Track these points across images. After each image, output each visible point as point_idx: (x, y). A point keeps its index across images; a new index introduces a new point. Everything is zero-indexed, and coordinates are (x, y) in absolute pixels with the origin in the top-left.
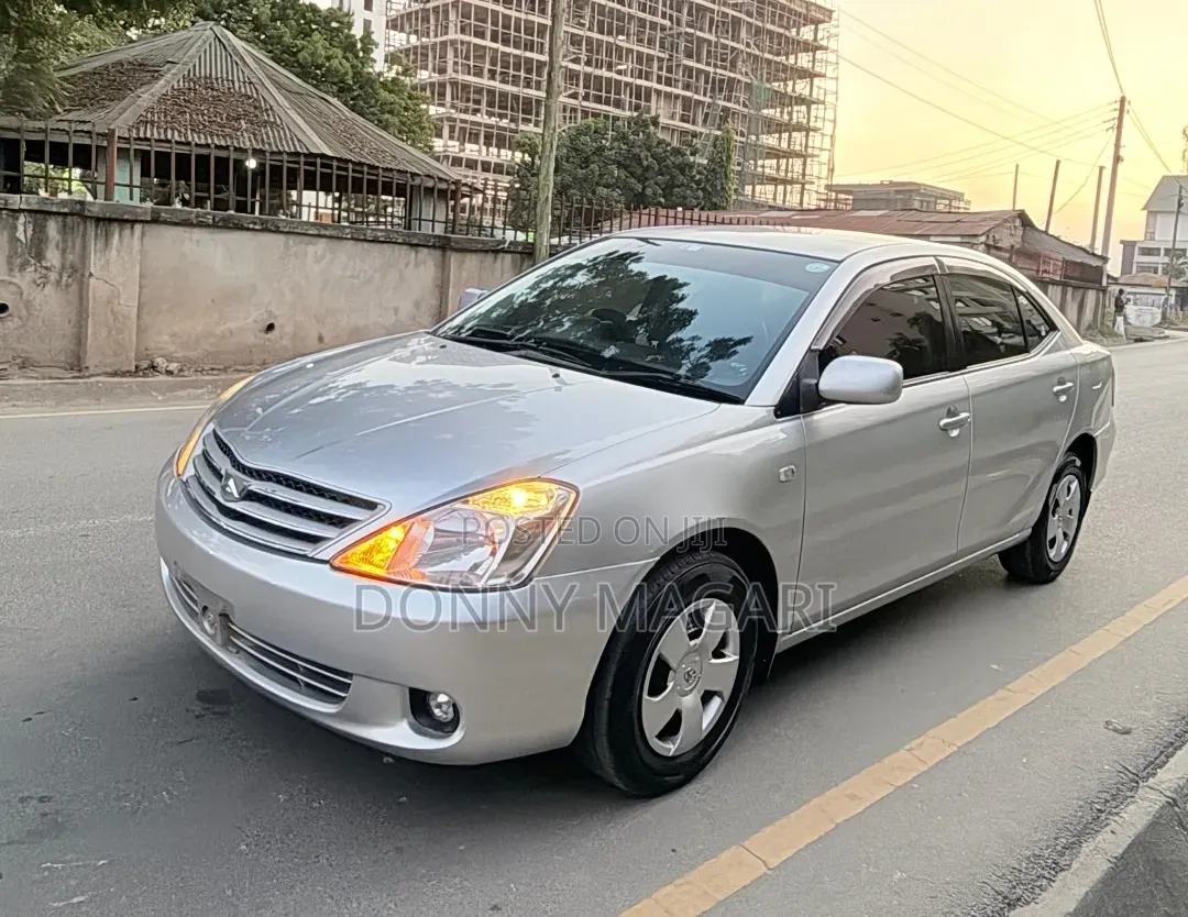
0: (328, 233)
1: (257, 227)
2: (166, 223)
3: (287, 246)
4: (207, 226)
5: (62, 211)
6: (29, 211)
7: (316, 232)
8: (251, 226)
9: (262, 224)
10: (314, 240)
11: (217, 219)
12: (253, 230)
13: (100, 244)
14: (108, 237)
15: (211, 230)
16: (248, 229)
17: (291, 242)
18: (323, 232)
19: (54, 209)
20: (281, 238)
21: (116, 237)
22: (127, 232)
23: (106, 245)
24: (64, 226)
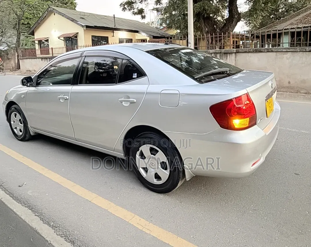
0: (290, 50)
1: (266, 51)
2: (241, 52)
3: (276, 55)
4: (251, 52)
5: (219, 52)
6: (214, 53)
7: (286, 51)
8: (264, 51)
9: (267, 50)
10: (286, 53)
11: (254, 50)
12: (264, 52)
13: (225, 58)
14: (227, 57)
15: (253, 53)
16: (263, 52)
17: (278, 54)
18: (288, 50)
19: (218, 52)
20: (275, 53)
21: (229, 57)
22: (231, 56)
23: (227, 59)
24: (220, 55)
